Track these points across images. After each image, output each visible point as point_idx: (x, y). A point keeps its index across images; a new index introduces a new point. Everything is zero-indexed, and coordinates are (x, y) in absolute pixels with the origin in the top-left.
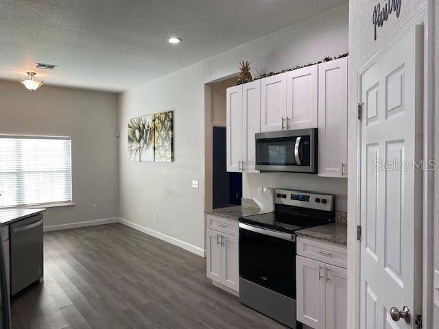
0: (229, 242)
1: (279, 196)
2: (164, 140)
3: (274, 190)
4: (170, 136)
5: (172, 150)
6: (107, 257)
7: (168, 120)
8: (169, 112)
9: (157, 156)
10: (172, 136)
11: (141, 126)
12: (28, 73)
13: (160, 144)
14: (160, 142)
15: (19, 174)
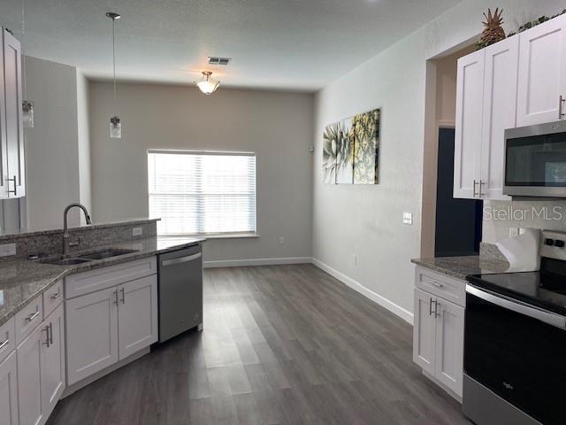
0: (449, 313)
1: (549, 242)
2: (366, 152)
3: (539, 233)
4: (374, 147)
5: (377, 167)
6: (284, 307)
7: (372, 124)
8: (374, 111)
9: (357, 176)
10: (378, 145)
11: (339, 134)
12: (203, 73)
13: (361, 159)
14: (360, 155)
15: (199, 197)
